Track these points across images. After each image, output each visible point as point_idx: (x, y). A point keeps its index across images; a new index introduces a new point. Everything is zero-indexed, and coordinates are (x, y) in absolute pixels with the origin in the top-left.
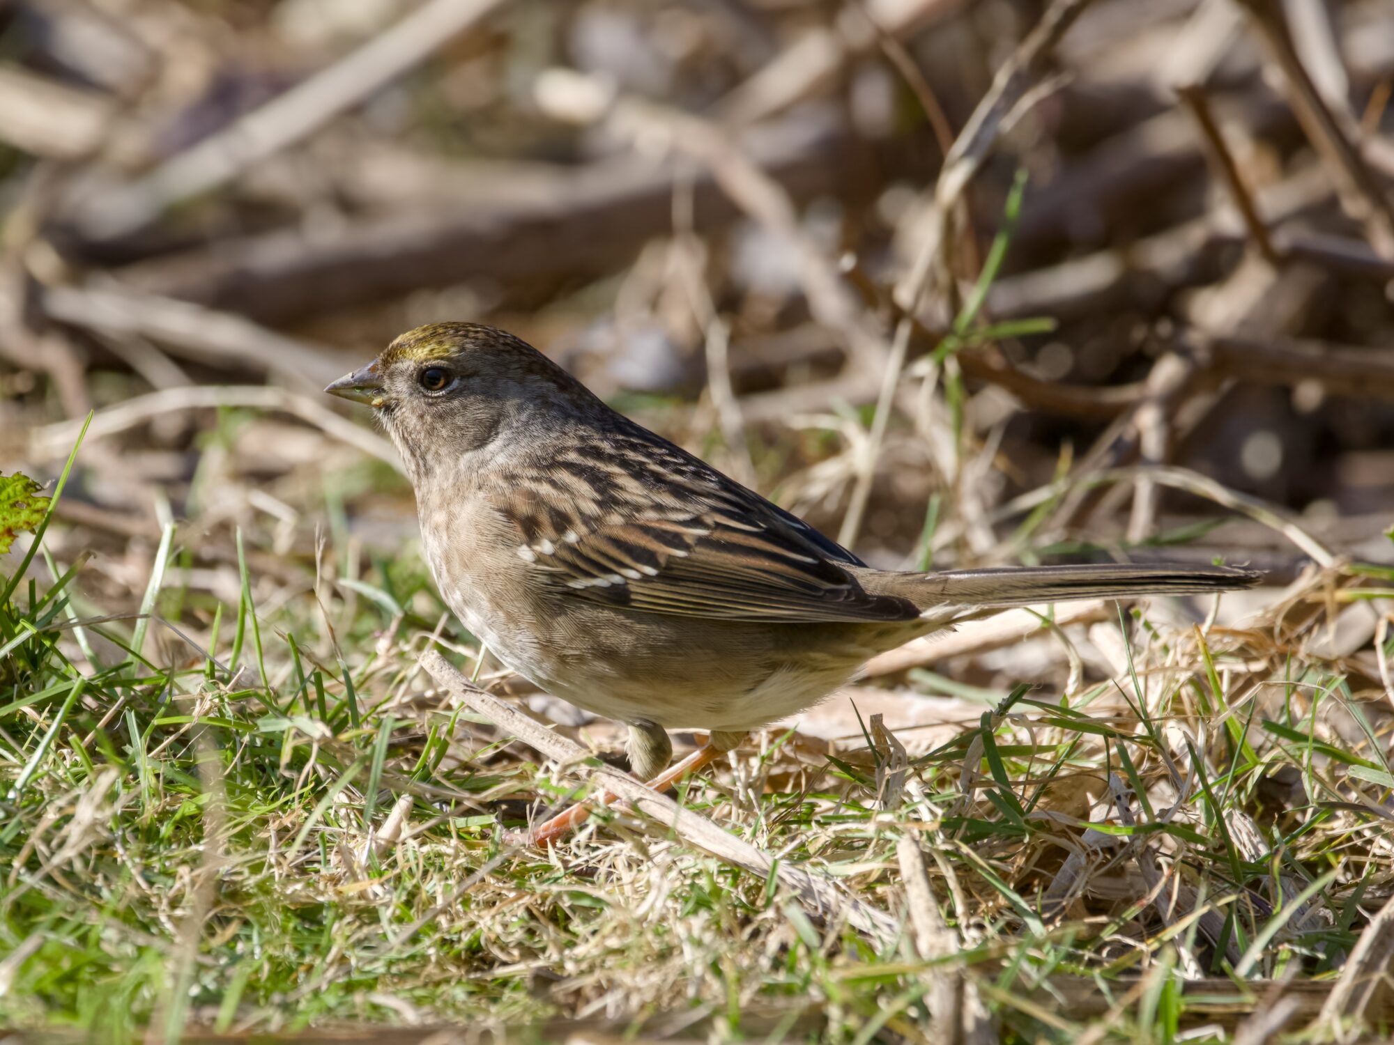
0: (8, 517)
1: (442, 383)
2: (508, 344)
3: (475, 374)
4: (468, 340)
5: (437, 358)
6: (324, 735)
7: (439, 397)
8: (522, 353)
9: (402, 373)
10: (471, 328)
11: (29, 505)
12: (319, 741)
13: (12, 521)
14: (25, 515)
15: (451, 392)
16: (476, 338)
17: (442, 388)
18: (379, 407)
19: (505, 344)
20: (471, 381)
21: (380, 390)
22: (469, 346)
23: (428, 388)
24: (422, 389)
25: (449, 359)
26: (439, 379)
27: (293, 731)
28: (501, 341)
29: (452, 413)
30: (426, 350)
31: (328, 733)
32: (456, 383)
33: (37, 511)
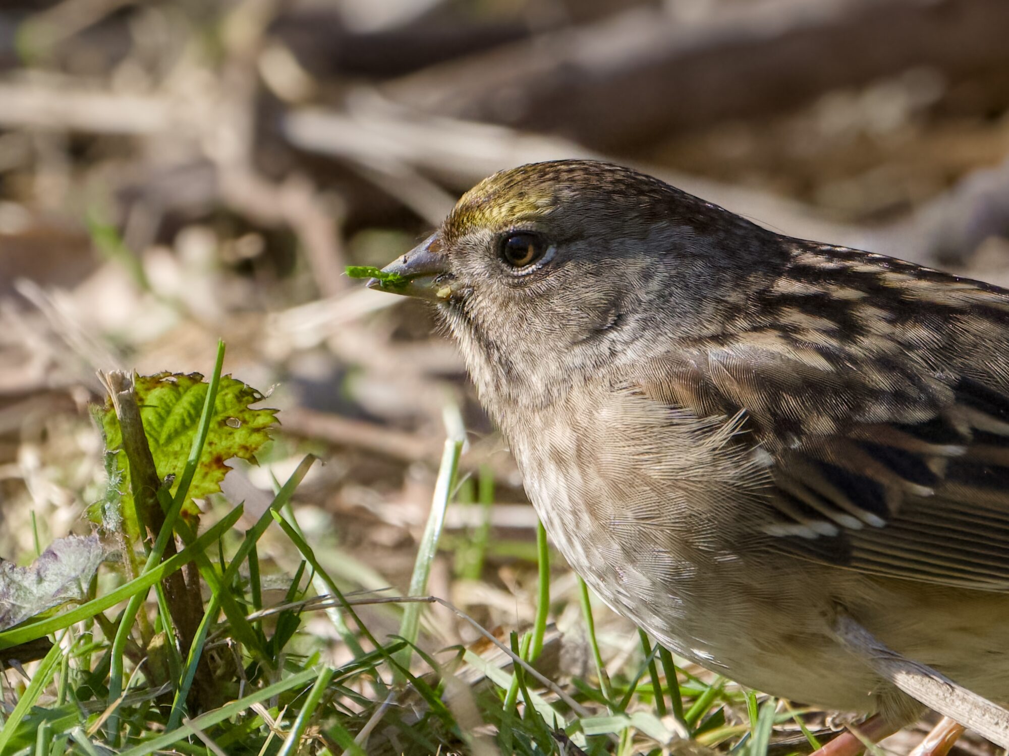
0: (216, 440)
1: (530, 255)
2: (618, 181)
3: (579, 236)
4: (561, 185)
5: (522, 219)
6: (676, 735)
7: (528, 274)
8: (641, 193)
9: (475, 247)
10: (563, 167)
11: (245, 422)
12: (669, 745)
13: (221, 445)
14: (240, 436)
15: (546, 265)
16: (572, 180)
17: (531, 262)
18: (447, 301)
19: (616, 182)
20: (573, 248)
21: (446, 276)
22: (566, 194)
23: (512, 265)
24: (504, 266)
25: (538, 219)
26: (526, 250)
27: (631, 733)
28: (609, 177)
29: (546, 295)
30: (505, 209)
31: (683, 733)
32: (550, 252)
33: (257, 430)
